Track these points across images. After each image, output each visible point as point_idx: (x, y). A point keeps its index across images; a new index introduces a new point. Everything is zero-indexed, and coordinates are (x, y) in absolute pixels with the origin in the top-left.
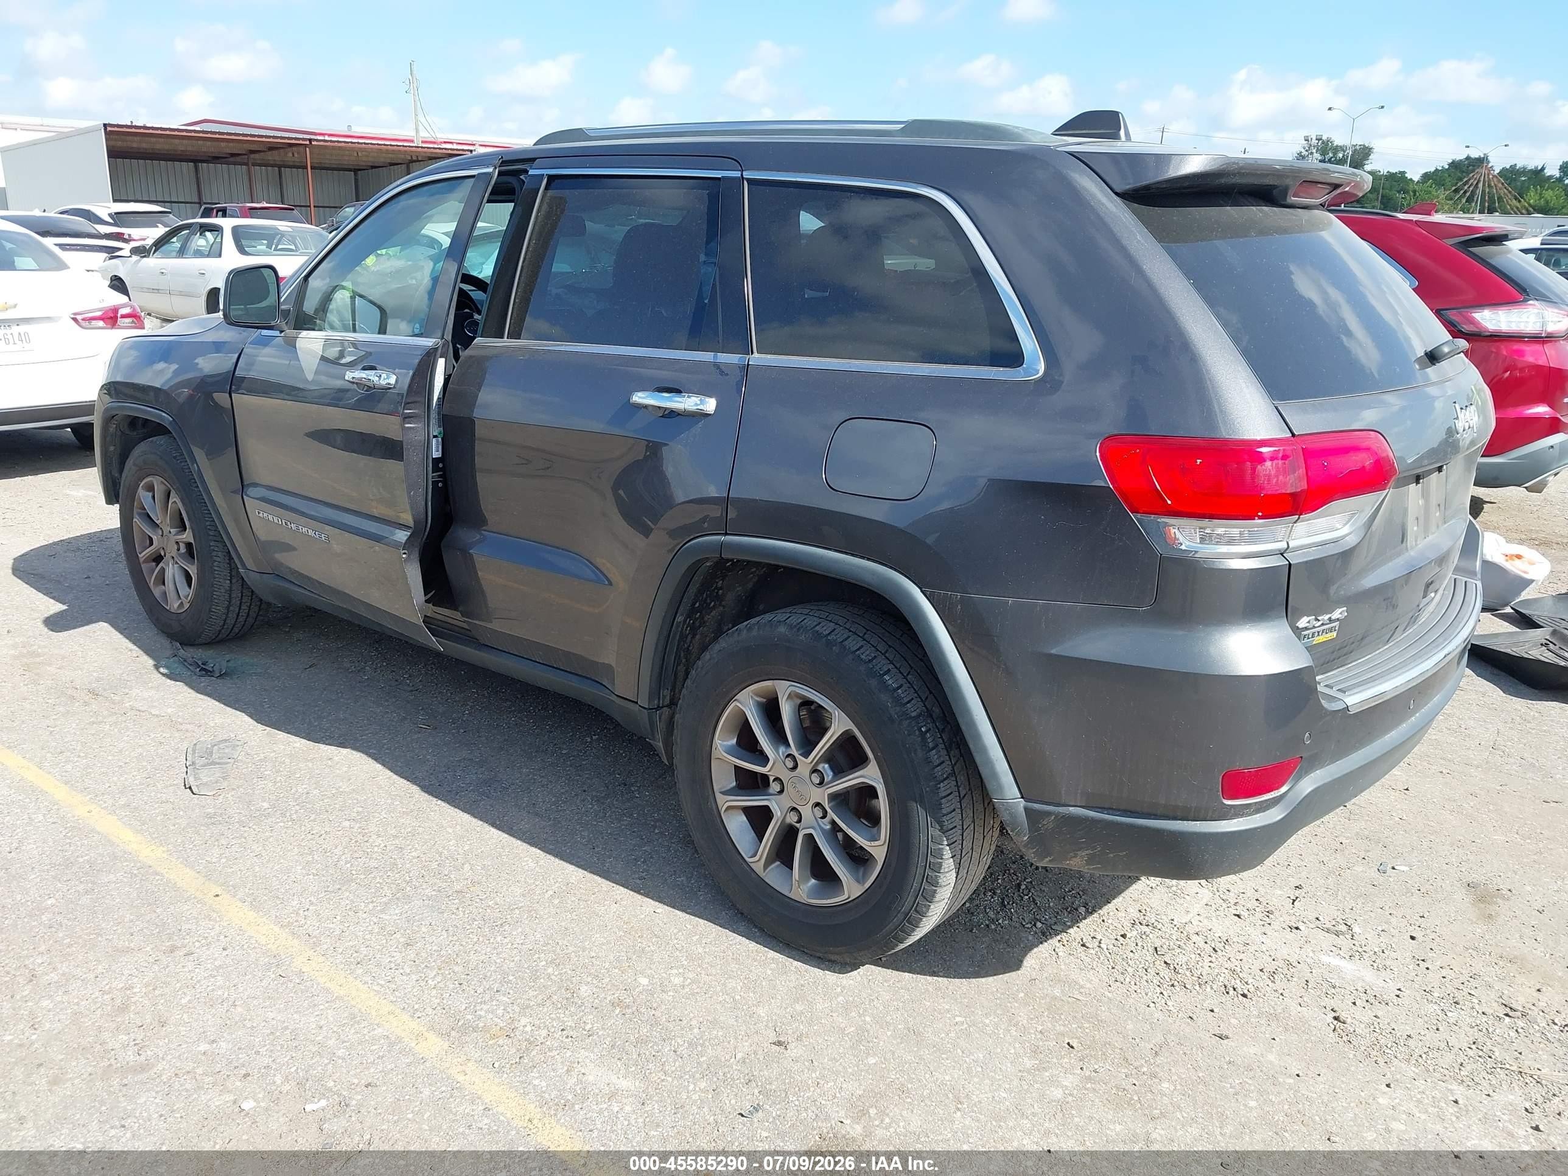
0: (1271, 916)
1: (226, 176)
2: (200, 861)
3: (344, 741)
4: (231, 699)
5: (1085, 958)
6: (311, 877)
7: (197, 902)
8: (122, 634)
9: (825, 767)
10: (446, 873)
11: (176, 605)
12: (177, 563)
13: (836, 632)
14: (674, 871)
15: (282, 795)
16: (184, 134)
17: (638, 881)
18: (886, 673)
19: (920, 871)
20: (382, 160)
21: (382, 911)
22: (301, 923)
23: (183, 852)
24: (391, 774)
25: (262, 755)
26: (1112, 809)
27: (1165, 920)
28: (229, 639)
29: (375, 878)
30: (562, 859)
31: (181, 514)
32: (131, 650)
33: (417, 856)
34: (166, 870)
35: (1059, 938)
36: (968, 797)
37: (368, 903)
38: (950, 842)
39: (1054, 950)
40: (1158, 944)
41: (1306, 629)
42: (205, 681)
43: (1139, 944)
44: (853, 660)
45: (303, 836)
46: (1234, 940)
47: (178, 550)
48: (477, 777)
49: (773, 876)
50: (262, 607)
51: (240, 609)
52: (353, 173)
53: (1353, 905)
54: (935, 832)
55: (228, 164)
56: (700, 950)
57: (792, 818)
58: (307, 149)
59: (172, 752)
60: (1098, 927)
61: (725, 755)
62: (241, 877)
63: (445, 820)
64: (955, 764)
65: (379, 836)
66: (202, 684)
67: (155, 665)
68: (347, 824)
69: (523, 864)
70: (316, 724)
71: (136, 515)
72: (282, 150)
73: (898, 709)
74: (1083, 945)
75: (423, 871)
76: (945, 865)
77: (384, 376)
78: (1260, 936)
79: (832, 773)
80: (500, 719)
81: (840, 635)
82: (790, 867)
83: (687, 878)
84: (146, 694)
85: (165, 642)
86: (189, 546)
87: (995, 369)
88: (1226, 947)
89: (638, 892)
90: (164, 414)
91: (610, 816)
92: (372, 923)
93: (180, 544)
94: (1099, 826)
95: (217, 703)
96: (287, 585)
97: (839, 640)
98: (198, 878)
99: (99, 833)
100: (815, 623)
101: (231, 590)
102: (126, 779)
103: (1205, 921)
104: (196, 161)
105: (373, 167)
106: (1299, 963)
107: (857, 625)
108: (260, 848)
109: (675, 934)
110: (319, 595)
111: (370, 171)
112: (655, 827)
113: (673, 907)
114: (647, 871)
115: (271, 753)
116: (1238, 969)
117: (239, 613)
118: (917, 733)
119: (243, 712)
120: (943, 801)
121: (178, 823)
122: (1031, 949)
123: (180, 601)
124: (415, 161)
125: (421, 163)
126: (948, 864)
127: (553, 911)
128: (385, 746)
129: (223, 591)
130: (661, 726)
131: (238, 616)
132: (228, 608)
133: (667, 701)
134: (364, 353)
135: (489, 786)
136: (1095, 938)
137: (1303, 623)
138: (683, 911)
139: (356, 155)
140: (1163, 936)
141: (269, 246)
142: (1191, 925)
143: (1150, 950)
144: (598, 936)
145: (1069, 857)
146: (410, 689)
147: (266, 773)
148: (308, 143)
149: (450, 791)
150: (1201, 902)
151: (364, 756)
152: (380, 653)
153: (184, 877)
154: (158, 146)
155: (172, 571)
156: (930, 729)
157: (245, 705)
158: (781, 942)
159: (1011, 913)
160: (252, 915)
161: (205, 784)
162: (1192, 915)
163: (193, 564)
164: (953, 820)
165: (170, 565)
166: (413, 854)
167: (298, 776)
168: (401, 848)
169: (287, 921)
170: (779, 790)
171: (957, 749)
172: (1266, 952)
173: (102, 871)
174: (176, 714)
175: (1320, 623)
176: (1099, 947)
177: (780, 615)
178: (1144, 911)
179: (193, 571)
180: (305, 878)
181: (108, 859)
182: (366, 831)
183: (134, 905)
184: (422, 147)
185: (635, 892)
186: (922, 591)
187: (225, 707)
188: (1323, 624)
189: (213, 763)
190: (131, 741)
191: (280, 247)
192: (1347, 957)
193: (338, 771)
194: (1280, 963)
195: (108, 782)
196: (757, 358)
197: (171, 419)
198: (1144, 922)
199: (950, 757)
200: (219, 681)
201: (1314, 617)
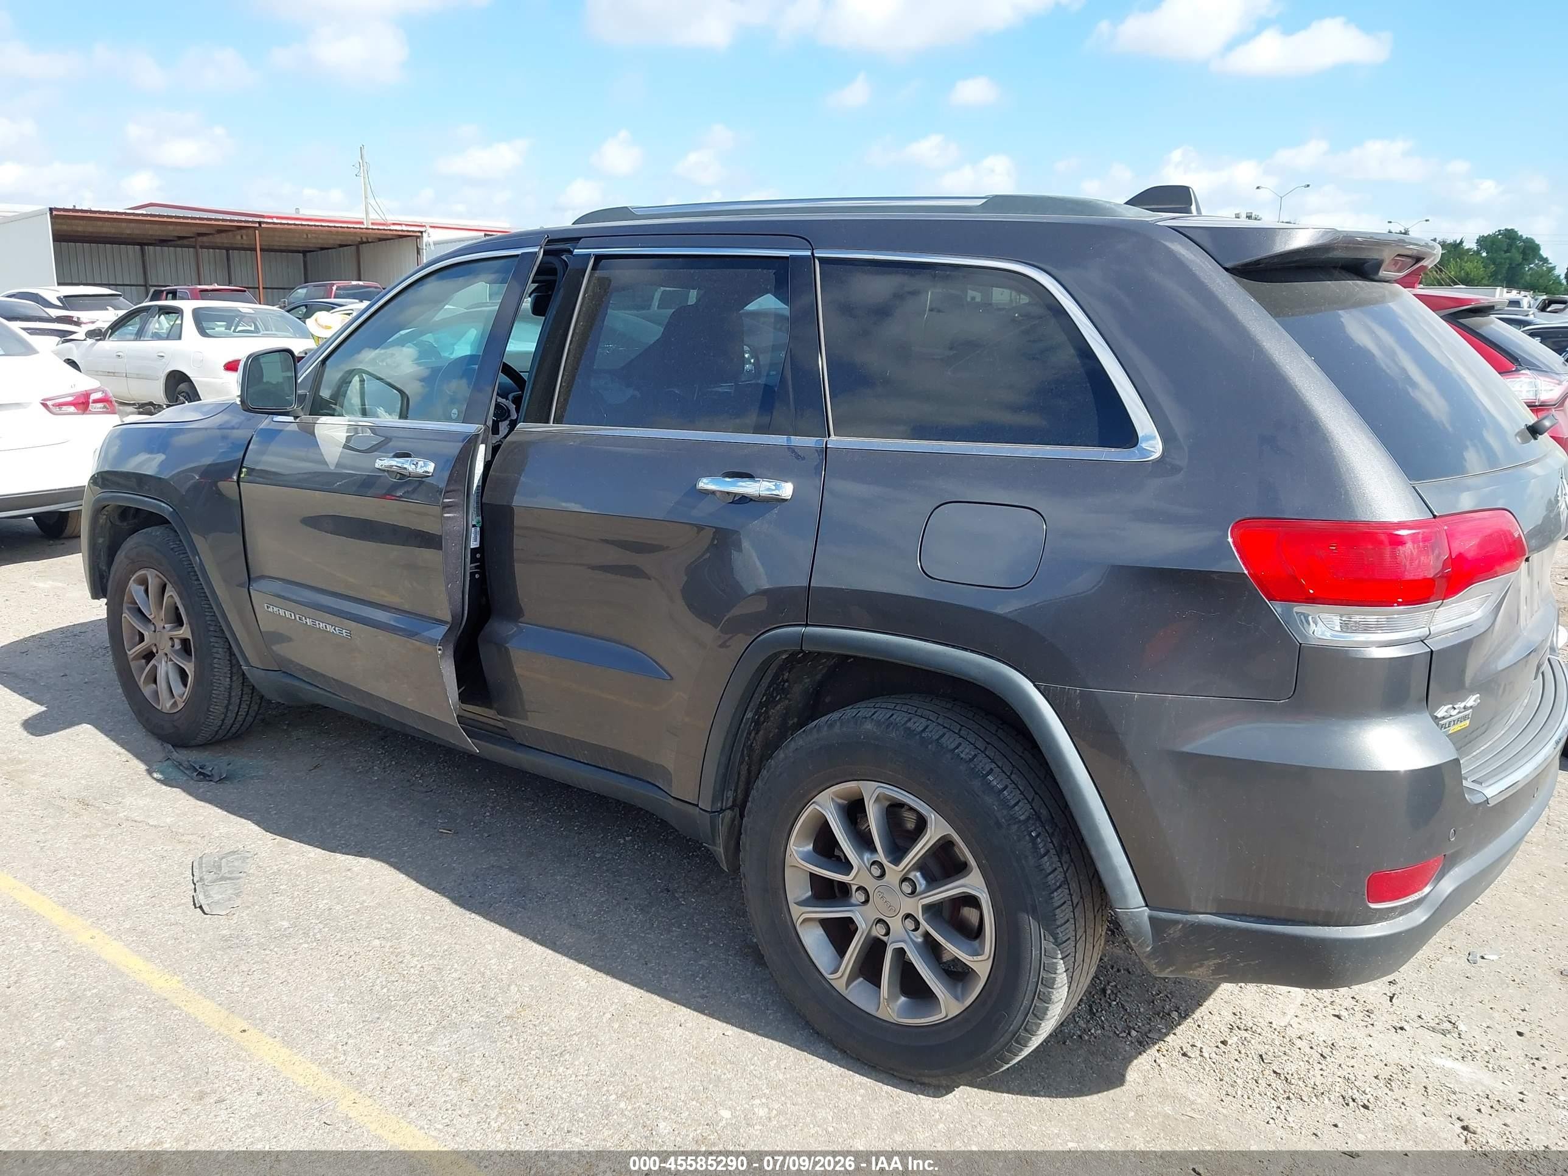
0: (1372, 1016)
1: (173, 258)
2: (221, 992)
3: (361, 849)
4: (234, 805)
5: (1190, 1069)
6: (346, 1005)
7: (223, 1039)
8: (107, 736)
9: (917, 876)
10: (493, 996)
11: (168, 705)
12: (171, 660)
13: (930, 728)
14: (737, 987)
15: (302, 912)
16: (132, 217)
17: (699, 1000)
18: (989, 773)
19: (1031, 987)
20: (332, 242)
21: (428, 1042)
22: (341, 1059)
23: (200, 981)
24: (417, 885)
25: (275, 868)
26: (1246, 915)
27: (1264, 1023)
28: (226, 740)
29: (416, 1004)
30: (614, 976)
31: (177, 608)
32: (119, 754)
33: (458, 977)
34: (184, 1003)
35: (1157, 1047)
36: (1081, 905)
37: (412, 1033)
38: (1064, 955)
39: (1155, 1061)
40: (1263, 1052)
41: (1444, 718)
42: (203, 786)
43: (1243, 1051)
44: (952, 759)
45: (331, 959)
46: (1341, 1045)
47: (173, 646)
48: (509, 887)
49: (858, 994)
50: (263, 704)
51: (239, 708)
52: (301, 255)
53: (1452, 1000)
54: (1048, 945)
55: (175, 246)
56: (781, 1077)
57: (879, 931)
58: (257, 232)
59: (176, 866)
60: (1194, 1033)
61: (803, 862)
62: (267, 1009)
63: (482, 935)
64: (1067, 870)
65: (413, 956)
66: (201, 790)
67: (147, 770)
68: (377, 942)
69: (574, 983)
70: (329, 831)
71: (125, 610)
72: (230, 233)
73: (1005, 812)
74: (1184, 1055)
75: (467, 994)
76: (1058, 980)
77: (421, 463)
78: (1366, 1039)
79: (925, 882)
80: (524, 820)
81: (934, 732)
82: (878, 985)
83: (752, 995)
84: (141, 803)
85: (156, 744)
86: (185, 642)
87: (1107, 449)
88: (1334, 1052)
89: (702, 1012)
90: (163, 505)
91: (658, 927)
92: (419, 1057)
93: (175, 640)
94: (1231, 934)
95: (220, 811)
96: (297, 683)
97: (935, 737)
98: (220, 1011)
99: (105, 962)
100: (906, 719)
101: (231, 688)
102: (129, 900)
103: (1305, 1023)
104: (142, 244)
105: (322, 249)
106: (1412, 1067)
107: (949, 721)
108: (285, 974)
109: (751, 1059)
110: (334, 694)
111: (319, 252)
112: (708, 938)
113: (743, 1028)
114: (708, 988)
115: (284, 864)
116: (1352, 1078)
117: (238, 712)
118: (1027, 838)
119: (249, 820)
120: (1058, 911)
121: (191, 948)
122: (1130, 1062)
123: (173, 701)
124: (365, 243)
125: (372, 244)
126: (1062, 978)
127: (615, 1036)
128: (407, 854)
129: (222, 689)
130: (722, 830)
131: (237, 716)
132: (227, 707)
133: (730, 804)
134: (383, 439)
135: (524, 896)
136: (1195, 1046)
137: (1441, 713)
138: (754, 1032)
139: (305, 236)
140: (1265, 1041)
141: (228, 328)
142: (1291, 1028)
143: (1255, 1058)
144: (668, 1063)
145: (1194, 967)
146: (425, 790)
147: (281, 887)
148: (257, 225)
149: (482, 903)
150: (1296, 1003)
151: (386, 866)
152: (387, 752)
153: (206, 1011)
154: (105, 230)
155: (164, 668)
156: (1040, 833)
157: (251, 811)
158: (866, 1064)
159: (1102, 1021)
160: (285, 1052)
161: (217, 903)
162: (1289, 1017)
163: (190, 661)
164: (1067, 931)
165: (163, 662)
166: (454, 975)
167: (317, 890)
168: (439, 969)
169: (325, 1057)
170: (863, 900)
171: (1067, 853)
172: (1376, 1057)
173: (114, 1006)
174: (176, 823)
175: (1457, 711)
176: (1202, 1056)
177: (864, 710)
178: (1239, 1014)
179: (189, 668)
180: (340, 1007)
181: (118, 992)
182: (399, 950)
183: (153, 1044)
184: (372, 229)
185: (699, 1012)
186: (1035, 686)
187: (228, 815)
188: (1459, 713)
189: (223, 879)
190: (130, 856)
191: (239, 328)
192: (1460, 1059)
193: (359, 884)
194: (1394, 1069)
195: (110, 904)
196: (835, 441)
197: (172, 510)
198: (1242, 1027)
199: (1062, 864)
200: (219, 786)
201: (1451, 706)
